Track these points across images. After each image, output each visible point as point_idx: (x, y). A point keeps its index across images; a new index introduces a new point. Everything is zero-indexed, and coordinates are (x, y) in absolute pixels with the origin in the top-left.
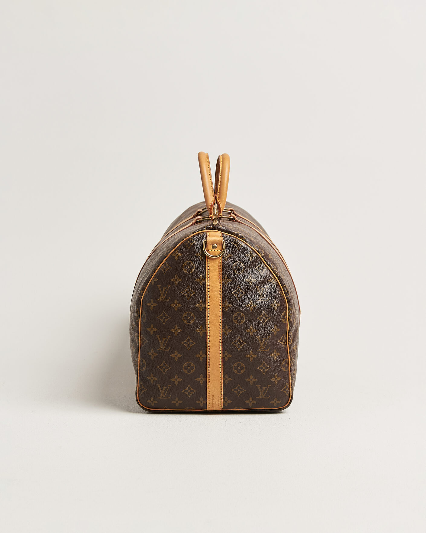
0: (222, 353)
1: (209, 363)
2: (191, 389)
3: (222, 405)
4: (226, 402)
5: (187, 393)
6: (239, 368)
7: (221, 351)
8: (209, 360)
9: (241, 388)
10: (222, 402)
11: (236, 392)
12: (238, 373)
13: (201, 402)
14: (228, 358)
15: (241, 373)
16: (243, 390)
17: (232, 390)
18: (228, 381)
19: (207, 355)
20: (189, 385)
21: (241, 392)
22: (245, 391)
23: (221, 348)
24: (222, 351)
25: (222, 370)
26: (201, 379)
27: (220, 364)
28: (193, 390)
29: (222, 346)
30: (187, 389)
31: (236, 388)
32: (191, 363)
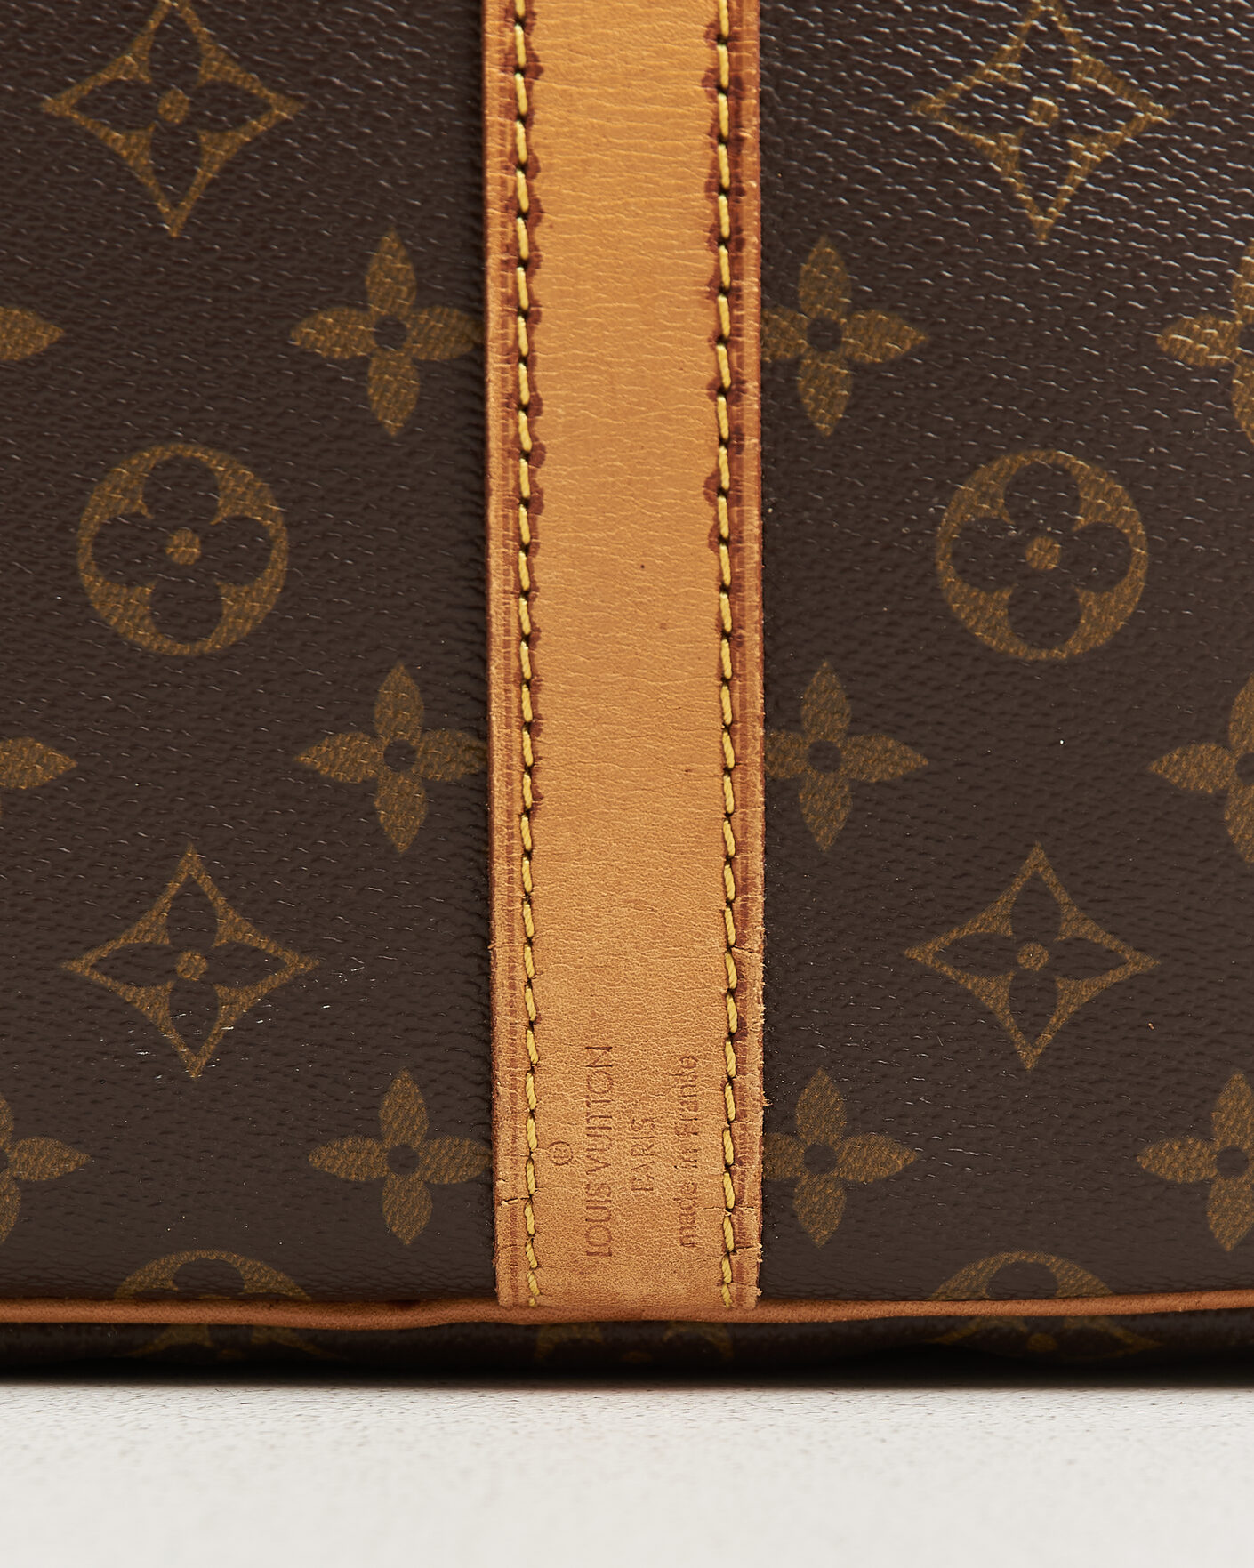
0: (751, 285)
1: (534, 457)
2: (232, 927)
3: (753, 1220)
4: (820, 1159)
5: (151, 1002)
6: (1044, 554)
7: (734, 243)
8: (532, 409)
9: (1076, 925)
10: (754, 1169)
11: (993, 992)
12: (1018, 649)
13: (403, 1160)
14: (858, 368)
15: (1075, 646)
16: (1111, 960)
17: (924, 954)
18: (859, 788)
19: (494, 308)
20: (191, 864)
21: (1076, 994)
22: (1137, 963)
23: (735, 193)
24: (752, 251)
25: (752, 583)
26: (400, 757)
27: (714, 488)
28: (250, 937)
29: (751, 158)
30: (150, 928)
31: (994, 920)
32: (217, 464)
